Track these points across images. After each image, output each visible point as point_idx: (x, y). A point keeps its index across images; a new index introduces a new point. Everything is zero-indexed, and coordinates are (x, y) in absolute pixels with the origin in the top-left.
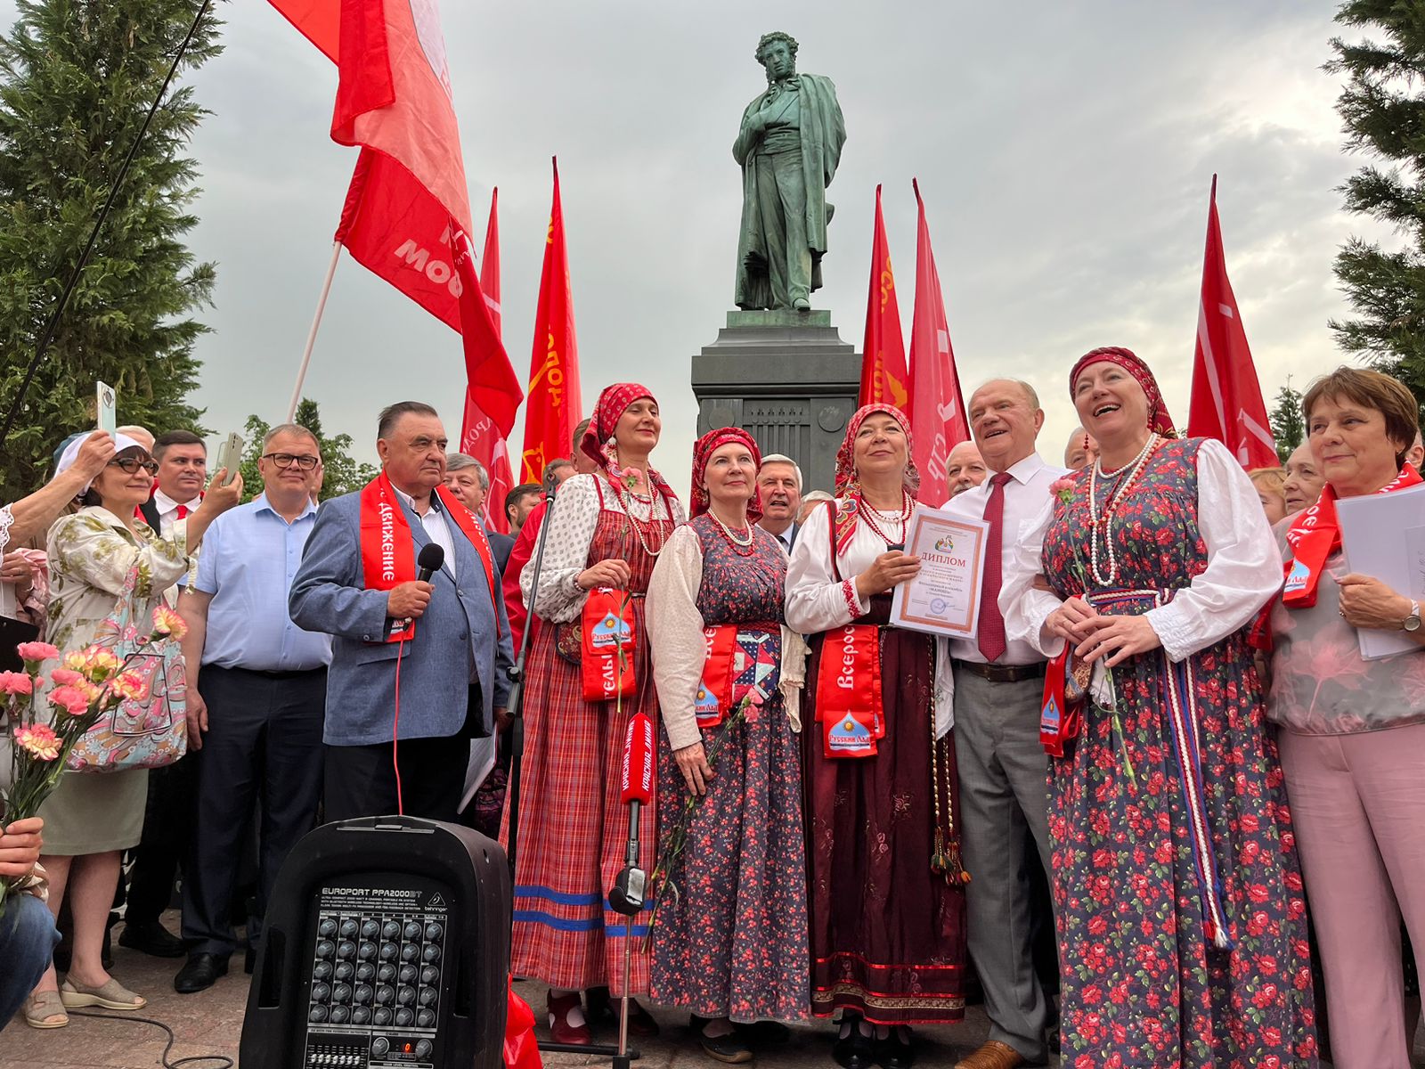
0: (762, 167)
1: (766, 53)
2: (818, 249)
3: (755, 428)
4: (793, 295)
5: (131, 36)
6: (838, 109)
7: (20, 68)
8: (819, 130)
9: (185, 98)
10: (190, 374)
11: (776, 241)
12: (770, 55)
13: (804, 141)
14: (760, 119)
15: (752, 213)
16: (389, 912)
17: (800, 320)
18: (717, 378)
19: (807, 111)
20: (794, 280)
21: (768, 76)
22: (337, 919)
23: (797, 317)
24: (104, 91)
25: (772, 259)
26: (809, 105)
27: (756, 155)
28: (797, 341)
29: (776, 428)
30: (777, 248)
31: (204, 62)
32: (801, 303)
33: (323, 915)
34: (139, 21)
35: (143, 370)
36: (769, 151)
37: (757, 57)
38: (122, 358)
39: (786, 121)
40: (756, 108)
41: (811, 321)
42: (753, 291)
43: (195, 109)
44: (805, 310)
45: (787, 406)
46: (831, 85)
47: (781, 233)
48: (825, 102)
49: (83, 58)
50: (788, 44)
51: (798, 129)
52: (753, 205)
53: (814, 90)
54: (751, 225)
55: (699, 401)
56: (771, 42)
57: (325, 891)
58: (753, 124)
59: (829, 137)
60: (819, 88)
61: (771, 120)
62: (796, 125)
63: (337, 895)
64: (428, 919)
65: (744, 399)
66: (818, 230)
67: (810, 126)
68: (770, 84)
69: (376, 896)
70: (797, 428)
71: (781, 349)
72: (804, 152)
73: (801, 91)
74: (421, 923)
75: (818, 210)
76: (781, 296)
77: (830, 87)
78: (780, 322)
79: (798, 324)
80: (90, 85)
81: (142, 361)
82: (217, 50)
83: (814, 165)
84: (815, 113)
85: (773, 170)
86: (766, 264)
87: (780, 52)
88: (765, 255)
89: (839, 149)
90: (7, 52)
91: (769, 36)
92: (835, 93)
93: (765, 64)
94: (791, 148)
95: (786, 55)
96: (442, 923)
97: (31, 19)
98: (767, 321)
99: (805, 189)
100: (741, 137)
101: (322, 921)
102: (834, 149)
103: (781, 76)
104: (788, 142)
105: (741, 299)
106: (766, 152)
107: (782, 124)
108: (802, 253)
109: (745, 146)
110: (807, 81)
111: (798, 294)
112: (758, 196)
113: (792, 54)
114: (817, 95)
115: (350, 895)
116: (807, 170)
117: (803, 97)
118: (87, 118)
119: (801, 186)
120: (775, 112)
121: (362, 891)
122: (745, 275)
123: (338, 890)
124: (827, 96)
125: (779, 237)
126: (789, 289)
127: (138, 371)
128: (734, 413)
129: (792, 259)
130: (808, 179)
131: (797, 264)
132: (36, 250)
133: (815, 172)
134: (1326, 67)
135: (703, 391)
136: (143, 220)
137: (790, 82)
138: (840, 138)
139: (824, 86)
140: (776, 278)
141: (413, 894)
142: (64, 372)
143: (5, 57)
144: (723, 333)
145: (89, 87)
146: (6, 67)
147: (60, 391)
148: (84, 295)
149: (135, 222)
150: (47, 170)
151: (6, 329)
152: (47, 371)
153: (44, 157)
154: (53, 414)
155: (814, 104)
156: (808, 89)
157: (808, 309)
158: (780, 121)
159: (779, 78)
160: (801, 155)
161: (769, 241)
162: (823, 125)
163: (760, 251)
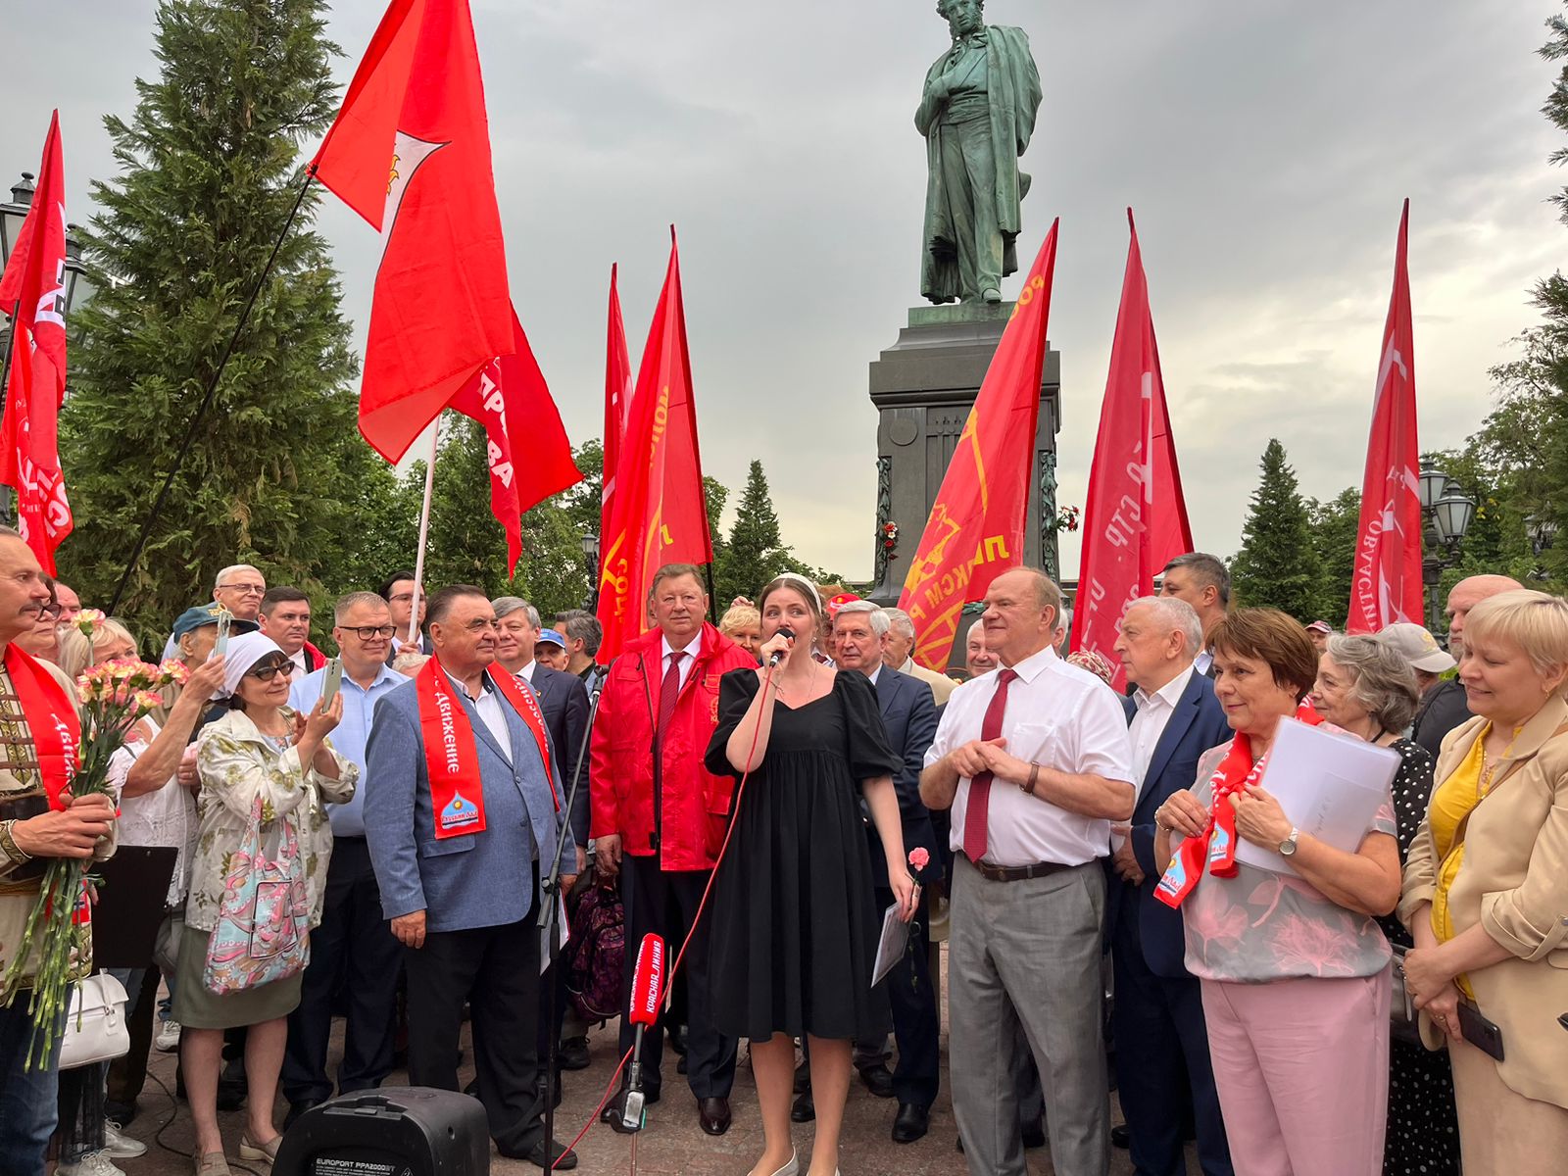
0: (947, 139)
1: (949, 6)
2: (1008, 228)
3: (940, 438)
4: (983, 285)
5: (248, 115)
6: (1033, 65)
7: (143, 158)
8: (1009, 93)
11: (965, 222)
12: (954, 8)
13: (993, 107)
14: (943, 84)
15: (937, 193)
17: (990, 314)
18: (899, 384)
19: (996, 72)
20: (984, 268)
21: (952, 32)
23: (986, 311)
24: (227, 177)
25: (960, 242)
26: (998, 66)
27: (940, 125)
28: (986, 339)
30: (966, 229)
32: (991, 294)
34: (255, 98)
35: (287, 456)
36: (954, 120)
37: (939, 11)
38: (265, 448)
39: (971, 84)
40: (939, 70)
41: (1002, 315)
42: (942, 278)
44: (995, 302)
46: (1024, 37)
47: (969, 212)
48: (1016, 57)
49: (203, 144)
51: (986, 93)
52: (938, 183)
53: (1003, 45)
54: (936, 207)
55: (880, 410)
57: (319, 1161)
58: (936, 91)
59: (1022, 99)
60: (1009, 41)
61: (955, 85)
62: (982, 88)
63: (328, 1165)
65: (928, 407)
66: (1010, 208)
67: (999, 89)
68: (954, 40)
69: (359, 1168)
71: (967, 350)
72: (993, 119)
73: (989, 48)
75: (1009, 185)
76: (971, 283)
77: (1022, 40)
78: (967, 317)
79: (987, 318)
80: (212, 173)
81: (284, 450)
83: (1005, 133)
84: (1005, 74)
85: (958, 142)
86: (955, 248)
87: (964, 3)
88: (952, 239)
89: (1034, 111)
90: (130, 141)
92: (1028, 46)
93: (947, 18)
94: (977, 115)
95: (972, 5)
97: (150, 104)
98: (953, 316)
99: (994, 163)
100: (923, 105)
102: (1028, 112)
103: (967, 31)
104: (975, 109)
105: (928, 289)
106: (951, 122)
107: (968, 88)
108: (992, 235)
109: (928, 115)
110: (996, 35)
111: (988, 284)
112: (943, 172)
114: (1007, 50)
115: (338, 1166)
116: (996, 139)
117: (991, 55)
118: (212, 206)
119: (990, 159)
120: (958, 76)
121: (346, 1163)
122: (932, 262)
123: (327, 1161)
124: (1019, 50)
125: (967, 216)
126: (979, 277)
127: (280, 458)
128: (916, 423)
129: (981, 244)
130: (997, 151)
131: (987, 249)
132: (173, 351)
133: (1006, 142)
134: (1545, 51)
135: (881, 400)
136: (273, 312)
137: (976, 38)
138: (1035, 99)
139: (1016, 38)
140: (964, 263)
141: (388, 1168)
142: (210, 468)
143: (128, 147)
144: (904, 334)
145: (210, 176)
146: (128, 158)
147: (205, 492)
148: (222, 393)
149: (266, 314)
150: (177, 264)
151: (150, 433)
152: (193, 471)
153: (173, 251)
154: (201, 514)
155: (1003, 62)
156: (997, 44)
157: (999, 301)
158: (965, 85)
159: (963, 34)
160: (990, 123)
161: (957, 223)
162: (1014, 84)
163: (947, 235)
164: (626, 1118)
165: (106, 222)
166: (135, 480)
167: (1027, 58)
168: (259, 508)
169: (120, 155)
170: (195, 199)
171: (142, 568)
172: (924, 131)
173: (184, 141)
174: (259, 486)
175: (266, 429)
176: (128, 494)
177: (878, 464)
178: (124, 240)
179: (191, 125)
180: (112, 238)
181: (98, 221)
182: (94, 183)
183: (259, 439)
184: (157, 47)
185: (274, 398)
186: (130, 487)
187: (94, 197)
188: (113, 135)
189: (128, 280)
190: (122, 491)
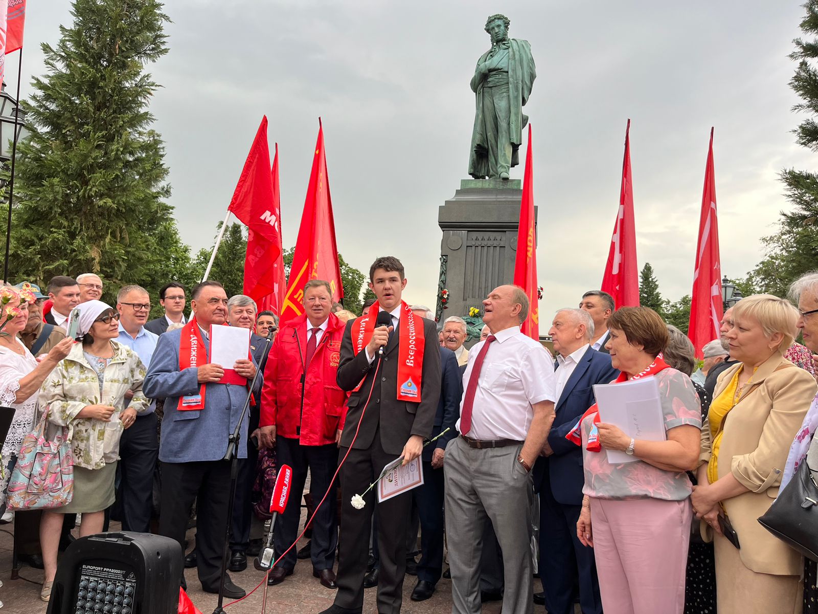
0: (486, 94)
1: (491, 27)
2: (516, 143)
3: (474, 247)
4: (500, 170)
5: (117, 47)
6: (532, 59)
7: (61, 66)
8: (519, 73)
9: (147, 79)
10: (168, 213)
11: (493, 138)
12: (493, 28)
13: (511, 79)
14: (486, 66)
15: (479, 121)
16: (111, 580)
17: (503, 185)
18: (453, 218)
19: (513, 62)
20: (501, 161)
21: (492, 40)
22: (88, 580)
23: (501, 184)
24: (103, 78)
25: (490, 148)
26: (514, 58)
27: (483, 87)
28: (502, 198)
29: (486, 248)
30: (493, 141)
31: (158, 58)
32: (504, 175)
33: (83, 578)
34: (122, 38)
35: (124, 227)
36: (490, 85)
37: (485, 29)
38: (112, 221)
39: (500, 67)
40: (484, 59)
41: (509, 186)
42: (479, 166)
43: (153, 84)
44: (506, 179)
45: (492, 235)
46: (528, 45)
47: (496, 133)
48: (524, 56)
49: (92, 60)
50: (504, 21)
51: (507, 72)
52: (480, 116)
53: (517, 49)
54: (478, 128)
55: (443, 231)
56: (493, 20)
57: (84, 566)
58: (482, 70)
59: (526, 76)
60: (521, 47)
61: (492, 67)
62: (506, 70)
63: (89, 569)
64: (128, 584)
65: (468, 231)
66: (517, 131)
67: (514, 70)
68: (493, 45)
69: (105, 571)
70: (498, 248)
71: (490, 203)
72: (510, 86)
73: (510, 50)
74: (124, 586)
75: (517, 120)
76: (494, 169)
77: (527, 47)
78: (491, 186)
79: (501, 187)
80: (95, 75)
81: (123, 223)
82: (166, 51)
83: (516, 94)
84: (518, 63)
85: (492, 96)
86: (487, 151)
87: (499, 26)
88: (486, 146)
89: (532, 83)
90: (54, 57)
91: (493, 17)
92: (530, 50)
93: (490, 33)
94: (503, 83)
95: (502, 28)
96: (133, 587)
97: (67, 38)
98: (484, 185)
99: (510, 108)
100: (475, 76)
101: (82, 580)
102: (528, 83)
103: (499, 40)
104: (501, 80)
105: (472, 171)
106: (489, 86)
107: (498, 69)
108: (506, 145)
109: (477, 81)
110: (514, 43)
111: (503, 170)
112: (483, 111)
113: (506, 27)
114: (519, 52)
115: (94, 570)
116: (511, 96)
117: (511, 53)
118: (94, 93)
119: (507, 106)
120: (494, 62)
121: (99, 568)
122: (475, 157)
123: (89, 567)
124: (526, 52)
125: (494, 135)
126: (499, 166)
127: (121, 228)
128: (462, 239)
129: (501, 150)
130: (512, 102)
131: (503, 152)
132: (66, 166)
133: (516, 98)
135: (444, 226)
136: (121, 149)
137: (504, 44)
138: (532, 77)
139: (524, 46)
140: (491, 158)
141: (121, 572)
142: (81, 230)
143: (52, 60)
144: (458, 192)
145: (95, 77)
146: (52, 65)
147: (78, 241)
148: (91, 190)
149: (118, 150)
150: (73, 122)
151: (51, 208)
152: (72, 230)
153: (71, 115)
154: (74, 253)
155: (517, 57)
156: (514, 48)
157: (508, 179)
158: (497, 68)
159: (498, 41)
160: (508, 88)
161: (489, 138)
162: (522, 68)
163: (483, 144)
164: (262, 561)
165: (38, 98)
166: (41, 233)
167: (530, 56)
168: (106, 252)
169: (47, 63)
170: (85, 88)
171: (40, 279)
172: (475, 91)
173: (82, 58)
174: (107, 240)
175: (113, 211)
176: (36, 240)
177: (440, 259)
178: (47, 109)
179: (87, 50)
180: (41, 107)
181: (34, 98)
182: (33, 77)
183: (109, 216)
184: (73, 9)
185: (120, 195)
186: (37, 236)
187: (33, 85)
188: (46, 53)
189: (47, 129)
190: (33, 238)
